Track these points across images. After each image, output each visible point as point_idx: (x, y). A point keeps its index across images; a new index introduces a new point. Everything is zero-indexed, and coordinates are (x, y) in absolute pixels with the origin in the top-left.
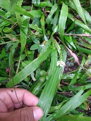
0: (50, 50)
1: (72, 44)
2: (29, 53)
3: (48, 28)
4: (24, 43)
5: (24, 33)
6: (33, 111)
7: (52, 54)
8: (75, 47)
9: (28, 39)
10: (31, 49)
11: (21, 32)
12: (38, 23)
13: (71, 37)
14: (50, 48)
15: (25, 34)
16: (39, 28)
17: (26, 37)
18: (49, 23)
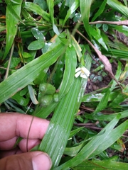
0: (63, 48)
1: (101, 41)
3: (60, 14)
4: (12, 31)
5: (13, 12)
8: (106, 47)
9: (20, 25)
11: (8, 12)
12: (42, 5)
13: (99, 31)
14: (63, 44)
16: (43, 12)
17: (17, 21)
18: (62, 6)
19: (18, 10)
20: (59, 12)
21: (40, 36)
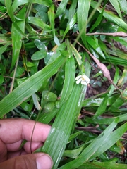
0: (63, 59)
1: (98, 50)
2: (30, 65)
3: (60, 25)
4: (18, 45)
5: (18, 28)
6: (35, 161)
7: (66, 65)
8: (103, 55)
9: (25, 39)
10: (32, 59)
12: (44, 17)
13: (97, 40)
14: (63, 56)
15: (20, 31)
16: (45, 25)
17: (22, 36)
18: (62, 18)
19: (22, 26)
20: (60, 24)
21: (43, 47)
